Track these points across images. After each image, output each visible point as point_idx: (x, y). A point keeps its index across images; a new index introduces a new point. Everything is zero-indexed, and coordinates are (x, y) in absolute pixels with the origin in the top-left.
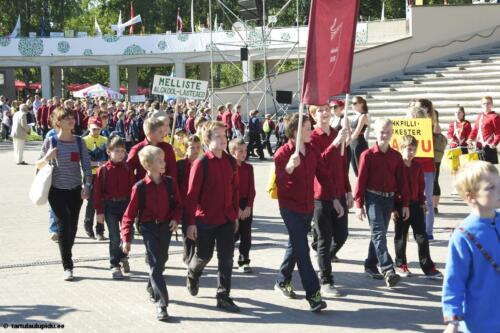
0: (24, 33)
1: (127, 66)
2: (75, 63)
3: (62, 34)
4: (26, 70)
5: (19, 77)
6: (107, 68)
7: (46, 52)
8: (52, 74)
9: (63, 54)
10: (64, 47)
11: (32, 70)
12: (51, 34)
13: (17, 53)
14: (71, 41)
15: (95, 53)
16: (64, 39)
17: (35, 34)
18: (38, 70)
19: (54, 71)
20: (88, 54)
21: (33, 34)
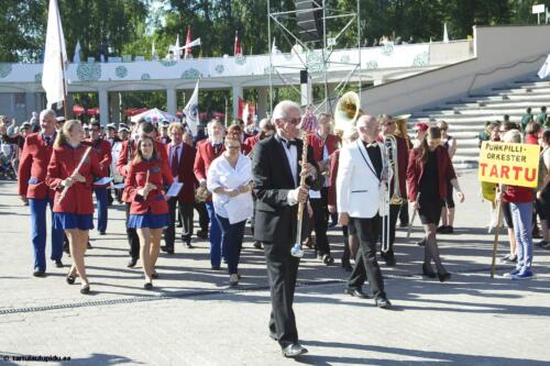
0: (84, 59)
1: (185, 91)
2: (133, 88)
3: (120, 59)
4: (84, 96)
5: (77, 102)
6: (165, 93)
7: (104, 77)
8: (109, 99)
9: (121, 79)
10: (121, 72)
11: (90, 95)
12: (110, 59)
13: (77, 79)
14: (129, 65)
15: (152, 77)
16: (122, 64)
18: (96, 95)
19: (111, 96)
20: (145, 78)
21: (91, 59)
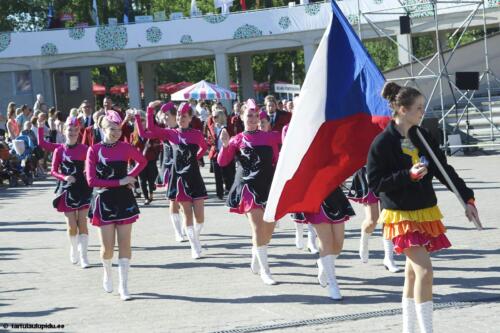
0: (104, 21)
2: (170, 55)
3: (151, 18)
4: (104, 69)
5: (95, 79)
6: (211, 59)
7: (132, 43)
8: (140, 70)
9: (154, 44)
10: (154, 35)
11: (112, 69)
12: (137, 18)
13: (95, 47)
14: (162, 26)
15: (195, 39)
16: (154, 25)
17: (115, 20)
18: (122, 68)
19: (141, 66)
20: (186, 41)
21: (112, 21)
